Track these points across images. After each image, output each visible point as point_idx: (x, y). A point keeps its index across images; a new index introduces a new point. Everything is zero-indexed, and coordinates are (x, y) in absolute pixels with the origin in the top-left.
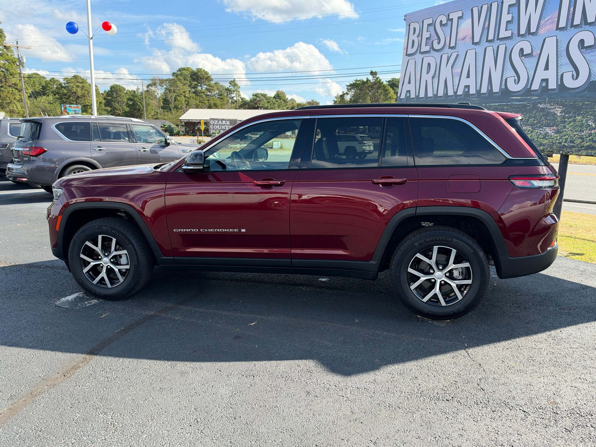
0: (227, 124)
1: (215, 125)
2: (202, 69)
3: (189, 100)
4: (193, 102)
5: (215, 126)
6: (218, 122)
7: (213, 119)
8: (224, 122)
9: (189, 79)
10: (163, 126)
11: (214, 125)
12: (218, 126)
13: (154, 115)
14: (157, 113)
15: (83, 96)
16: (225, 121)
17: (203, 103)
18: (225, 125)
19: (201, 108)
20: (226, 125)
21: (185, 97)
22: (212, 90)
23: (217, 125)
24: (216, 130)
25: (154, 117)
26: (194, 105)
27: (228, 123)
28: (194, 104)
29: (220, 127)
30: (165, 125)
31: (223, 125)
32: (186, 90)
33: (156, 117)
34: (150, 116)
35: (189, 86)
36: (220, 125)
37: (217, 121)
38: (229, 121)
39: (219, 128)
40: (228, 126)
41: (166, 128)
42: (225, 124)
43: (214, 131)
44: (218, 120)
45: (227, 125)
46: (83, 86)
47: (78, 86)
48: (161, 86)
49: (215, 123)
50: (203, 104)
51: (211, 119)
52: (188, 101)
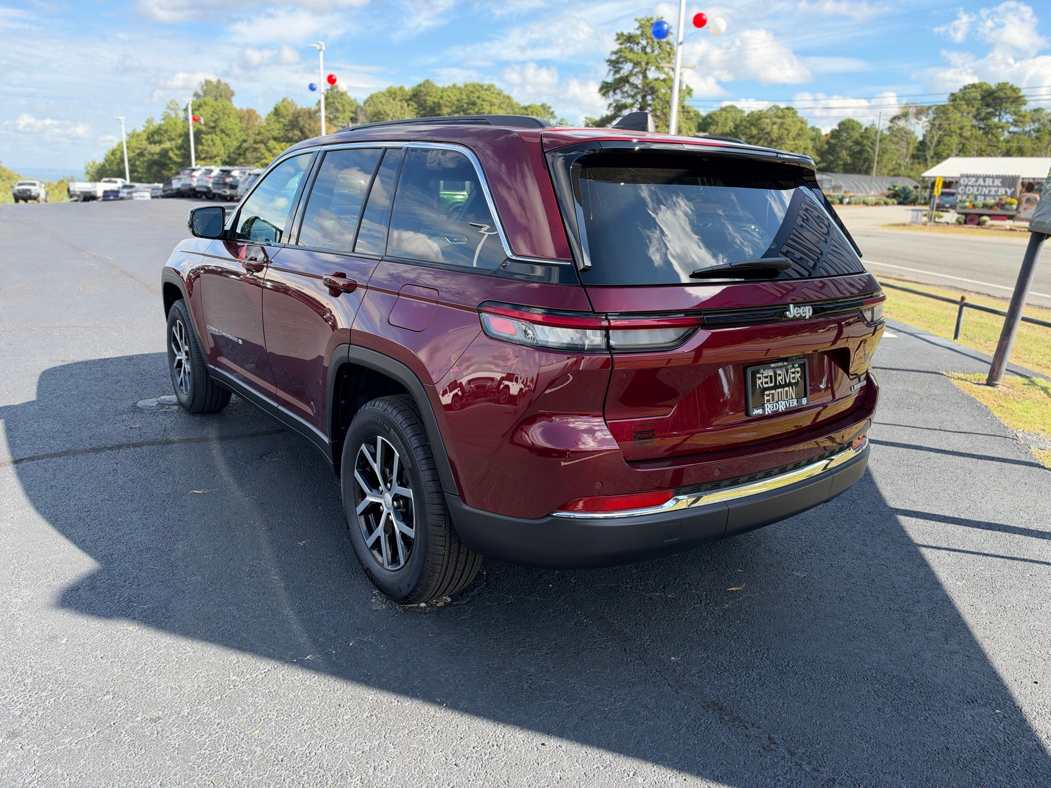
0: (995, 184)
1: (970, 186)
2: (1007, 83)
3: (967, 142)
4: (974, 145)
5: (967, 189)
6: (977, 181)
7: (968, 176)
8: (989, 182)
9: (977, 104)
10: (892, 187)
11: (966, 186)
12: (975, 188)
13: (893, 170)
14: (900, 166)
15: (780, 138)
16: (991, 180)
17: (995, 146)
18: (989, 186)
19: (989, 155)
20: (993, 186)
21: (961, 136)
22: (1021, 122)
23: (973, 186)
24: (968, 196)
25: (892, 173)
26: (974, 150)
27: (998, 182)
28: (976, 148)
29: (978, 190)
30: (895, 187)
31: (986, 187)
32: (965, 123)
33: (896, 172)
34: (885, 171)
35: (975, 117)
36: (979, 185)
37: (974, 179)
38: (1000, 180)
39: (976, 192)
40: (996, 189)
41: (896, 191)
42: (991, 184)
43: (964, 198)
44: (977, 177)
45: (995, 187)
46: (783, 123)
47: (774, 123)
48: (917, 118)
49: (970, 183)
50: (995, 149)
51: (962, 176)
52: (964, 144)
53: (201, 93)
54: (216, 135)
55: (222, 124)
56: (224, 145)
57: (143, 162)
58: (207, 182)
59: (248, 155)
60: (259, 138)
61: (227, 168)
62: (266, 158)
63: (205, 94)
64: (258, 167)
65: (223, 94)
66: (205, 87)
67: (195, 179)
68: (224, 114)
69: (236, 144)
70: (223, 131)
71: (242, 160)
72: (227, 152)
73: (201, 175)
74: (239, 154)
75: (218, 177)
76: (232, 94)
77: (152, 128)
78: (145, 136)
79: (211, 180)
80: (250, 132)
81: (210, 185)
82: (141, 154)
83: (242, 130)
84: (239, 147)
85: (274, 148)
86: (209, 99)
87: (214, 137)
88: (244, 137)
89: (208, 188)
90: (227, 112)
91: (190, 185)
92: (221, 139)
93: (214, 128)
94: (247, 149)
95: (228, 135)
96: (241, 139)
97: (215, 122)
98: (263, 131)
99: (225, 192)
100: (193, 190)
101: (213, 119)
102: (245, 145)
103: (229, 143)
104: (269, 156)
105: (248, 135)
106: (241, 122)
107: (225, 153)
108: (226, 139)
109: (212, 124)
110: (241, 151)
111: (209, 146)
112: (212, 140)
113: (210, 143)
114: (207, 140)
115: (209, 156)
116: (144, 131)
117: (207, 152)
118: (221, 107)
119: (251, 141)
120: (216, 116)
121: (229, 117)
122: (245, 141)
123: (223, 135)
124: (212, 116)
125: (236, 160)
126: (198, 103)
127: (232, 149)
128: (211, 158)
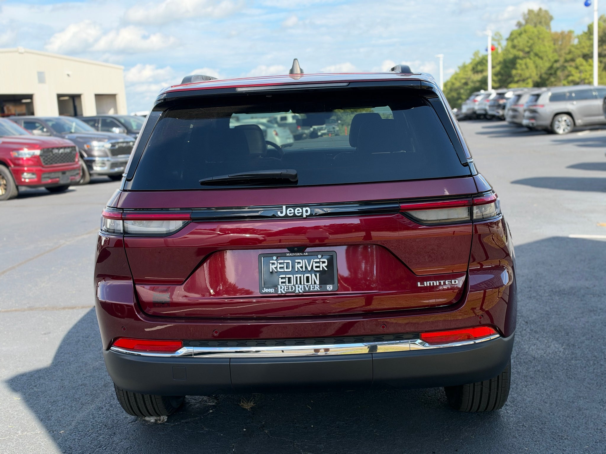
53: (523, 22)
54: (530, 59)
55: (536, 49)
56: (536, 67)
57: (466, 90)
58: (486, 105)
59: (559, 73)
60: (569, 57)
61: (500, 91)
62: (572, 75)
63: (527, 22)
64: (564, 85)
65: (543, 20)
66: (527, 16)
67: (477, 103)
68: (539, 38)
69: (548, 65)
70: (536, 55)
71: (552, 79)
72: (539, 73)
73: (482, 100)
74: (551, 74)
75: (495, 100)
76: (551, 18)
77: (477, 59)
78: (470, 67)
79: (488, 103)
80: (563, 52)
81: (487, 108)
82: (466, 84)
83: (555, 51)
84: (551, 68)
85: (582, 65)
86: (530, 27)
87: (528, 60)
88: (556, 58)
89: (485, 110)
90: (541, 36)
91: (473, 109)
92: (534, 62)
93: (528, 53)
94: (558, 69)
95: (541, 58)
96: (553, 60)
97: (530, 47)
98: (573, 49)
99: (498, 113)
100: (474, 113)
101: (529, 44)
102: (556, 65)
103: (542, 65)
104: (576, 73)
105: (560, 56)
106: (554, 44)
107: (537, 74)
108: (539, 61)
109: (527, 49)
110: (552, 71)
111: (522, 70)
112: (526, 64)
113: (524, 66)
114: (521, 65)
115: (521, 79)
116: (471, 63)
117: (521, 75)
118: (536, 33)
119: (562, 60)
120: (531, 42)
121: (543, 41)
122: (556, 61)
123: (537, 58)
124: (528, 42)
125: (548, 79)
126: (519, 31)
127: (543, 71)
128: (524, 80)
